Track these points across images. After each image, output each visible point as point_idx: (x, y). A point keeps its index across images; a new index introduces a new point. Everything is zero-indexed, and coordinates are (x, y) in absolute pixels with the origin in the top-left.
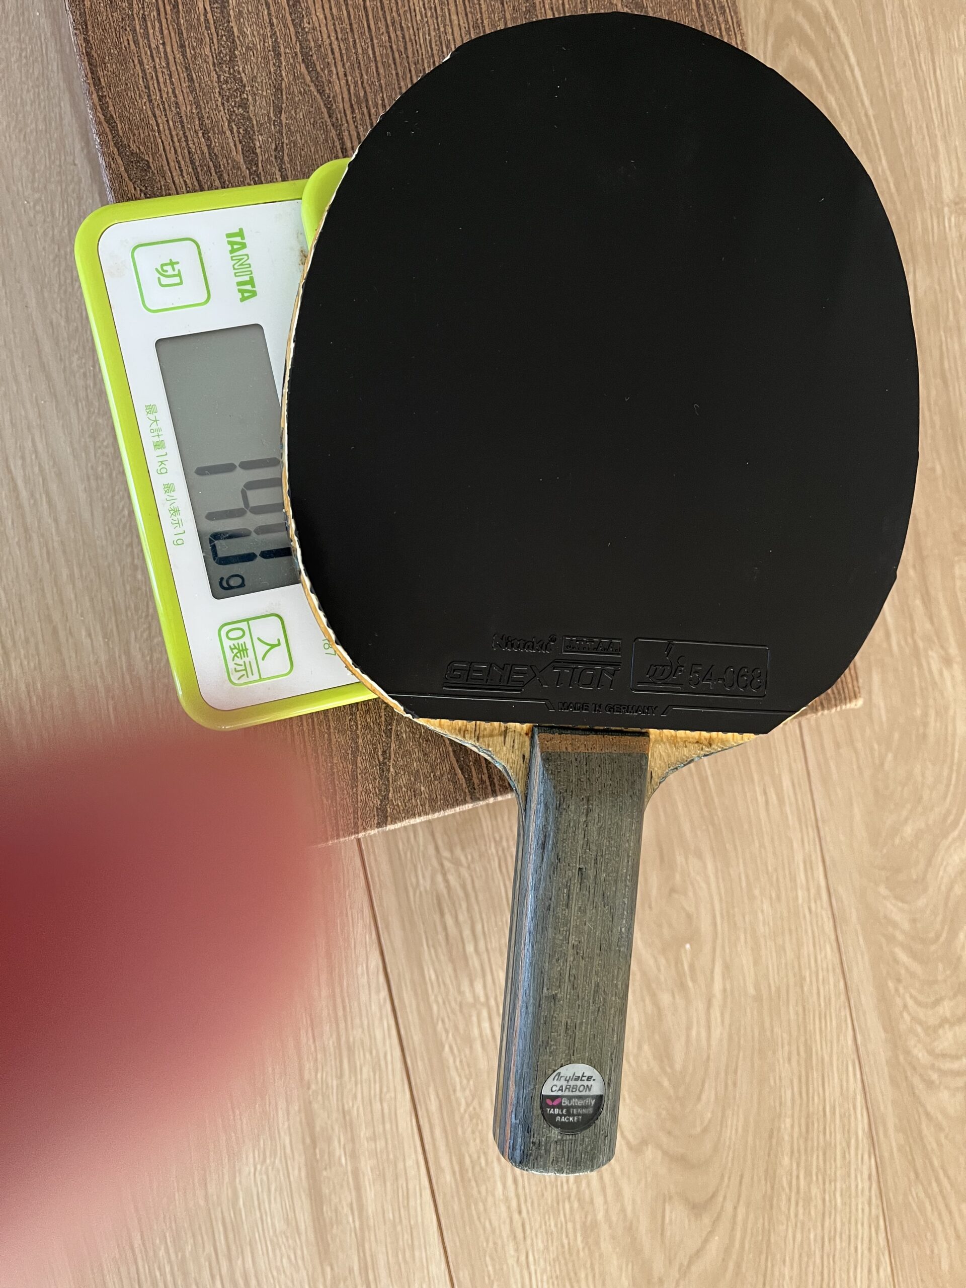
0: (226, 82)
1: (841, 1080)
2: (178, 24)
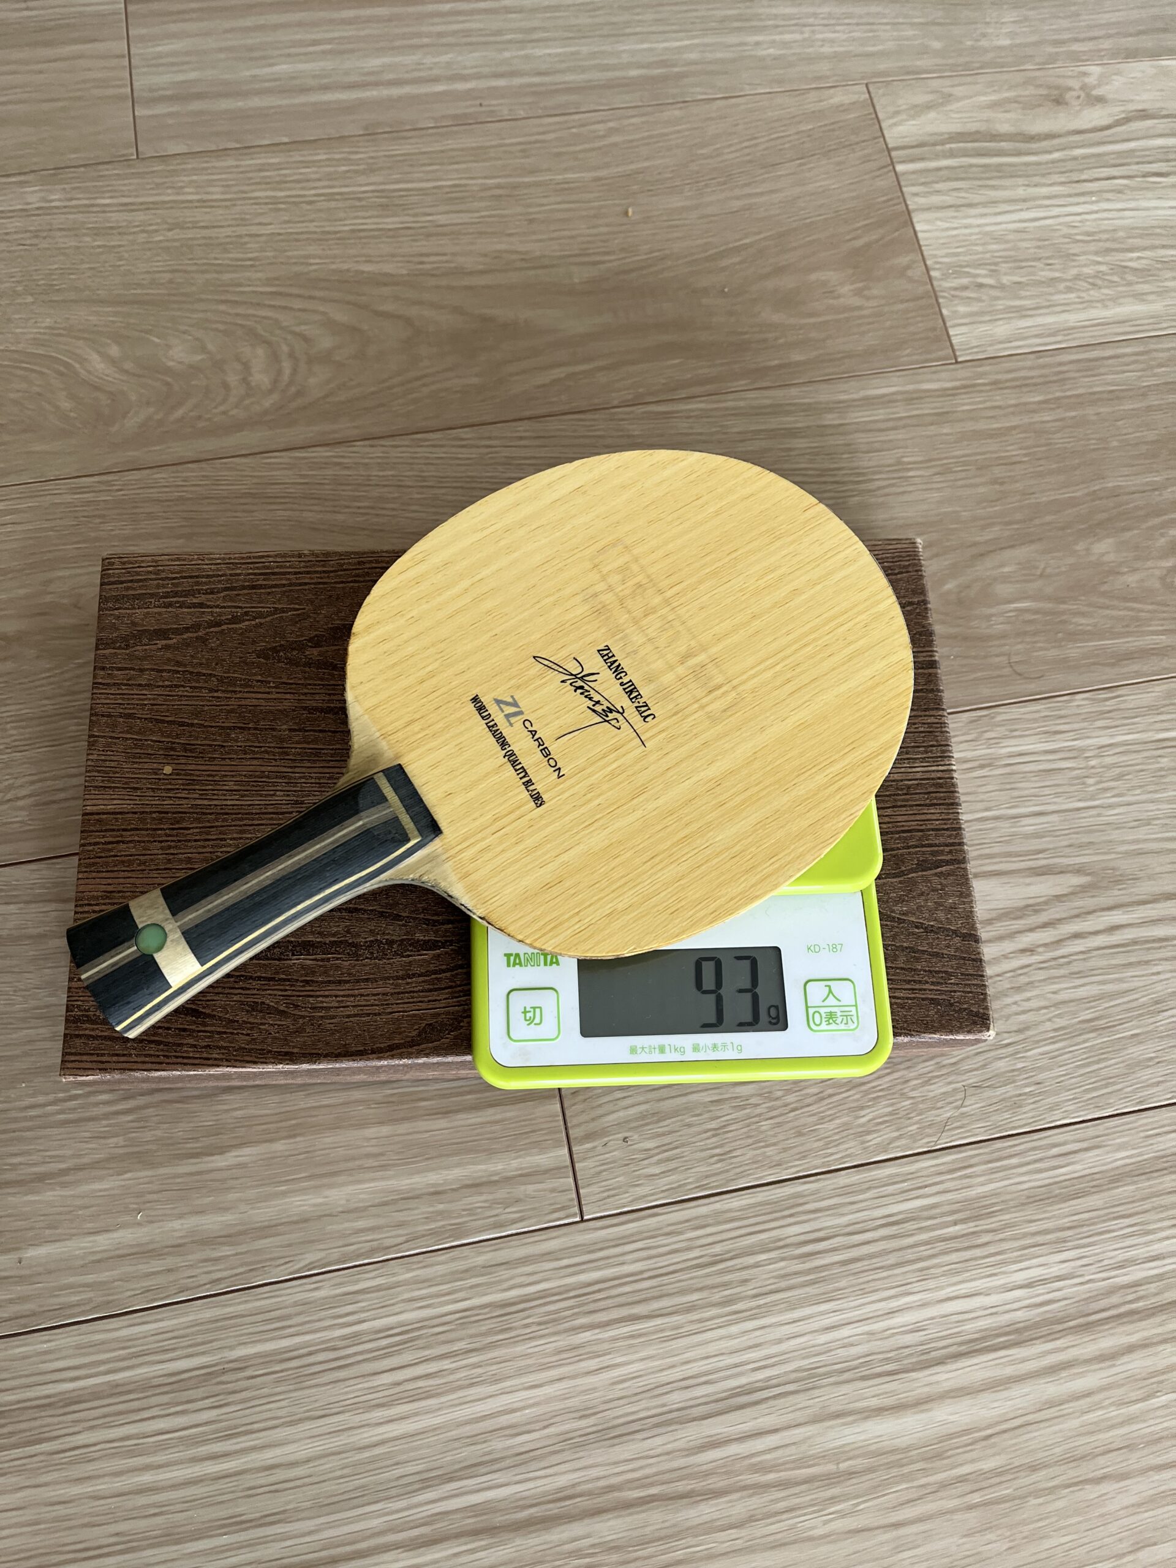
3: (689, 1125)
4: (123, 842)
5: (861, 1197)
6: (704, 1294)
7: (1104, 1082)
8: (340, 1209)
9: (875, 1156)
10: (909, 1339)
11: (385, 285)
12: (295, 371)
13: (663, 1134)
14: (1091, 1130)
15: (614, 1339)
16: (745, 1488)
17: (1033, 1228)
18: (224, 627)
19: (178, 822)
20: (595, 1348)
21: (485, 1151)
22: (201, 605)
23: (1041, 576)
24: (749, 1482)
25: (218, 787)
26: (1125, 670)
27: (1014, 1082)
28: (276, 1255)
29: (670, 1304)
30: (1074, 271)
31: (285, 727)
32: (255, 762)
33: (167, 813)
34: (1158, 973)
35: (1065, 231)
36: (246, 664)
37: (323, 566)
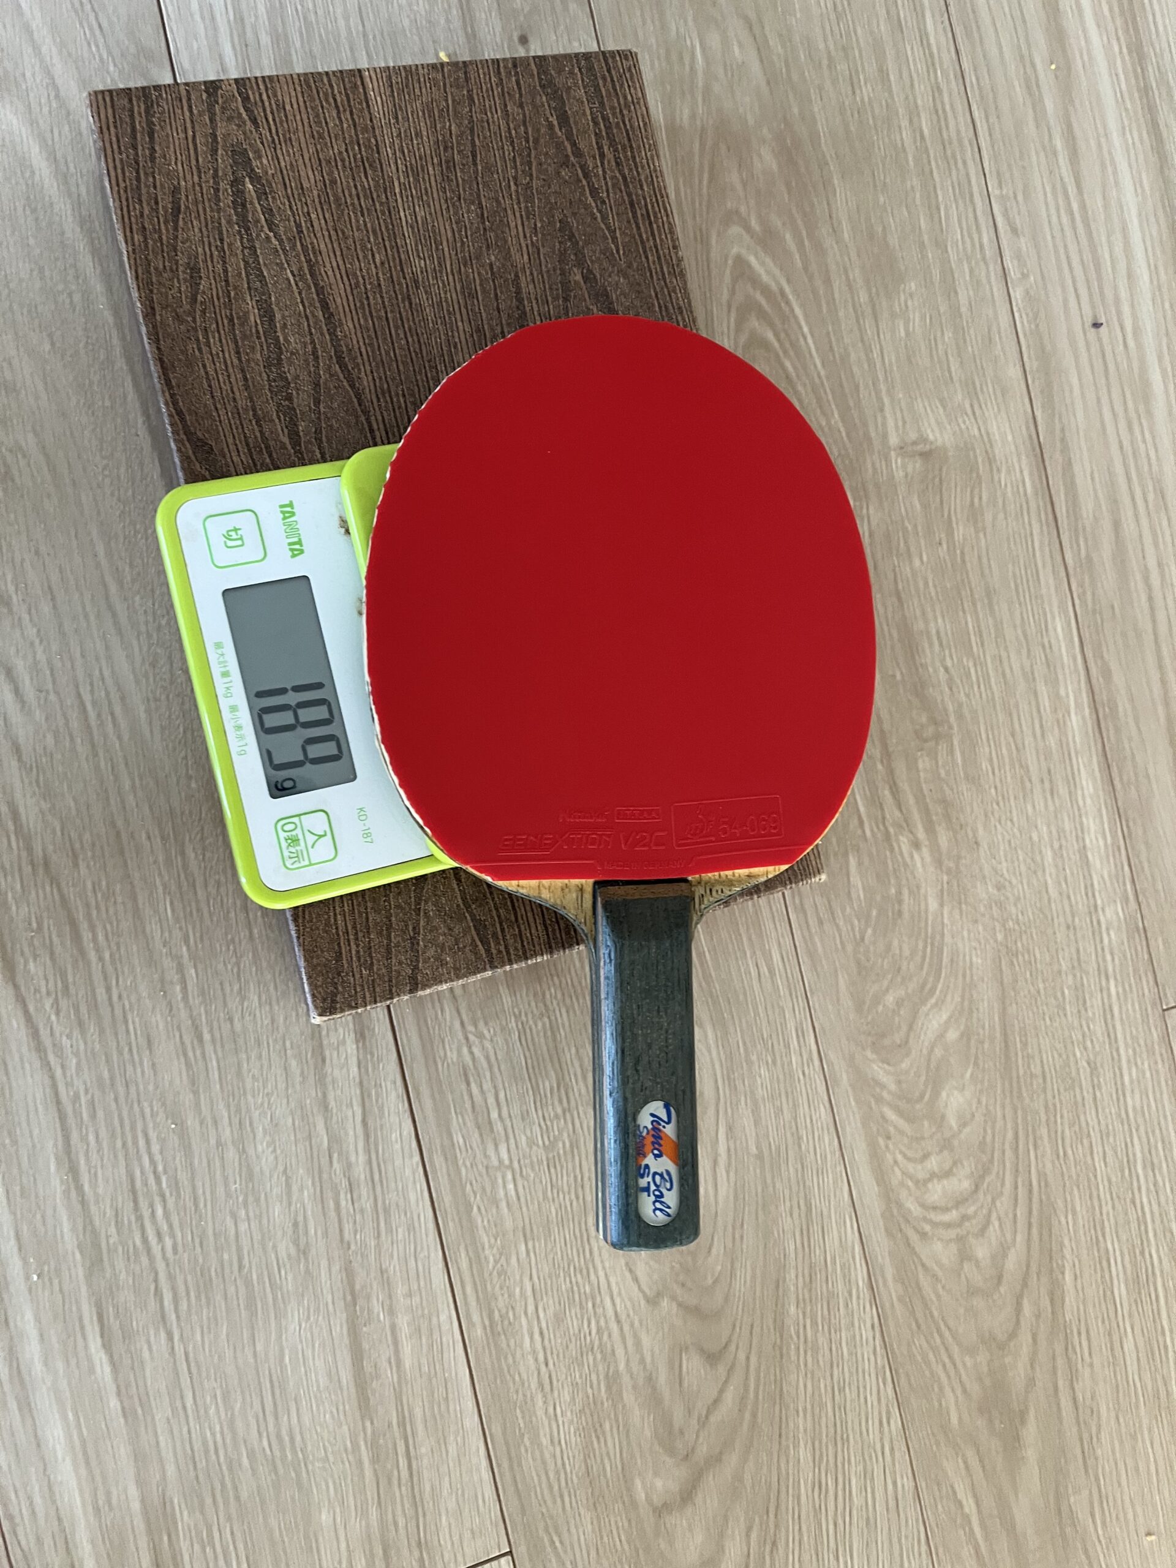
0: (275, 381)
1: (839, 1232)
2: (235, 335)
4: (339, 112)
18: (584, 182)
19: (370, 165)
22: (602, 155)
25: (416, 201)
31: (493, 258)
32: (450, 234)
33: (378, 153)
36: (551, 209)
37: (669, 273)
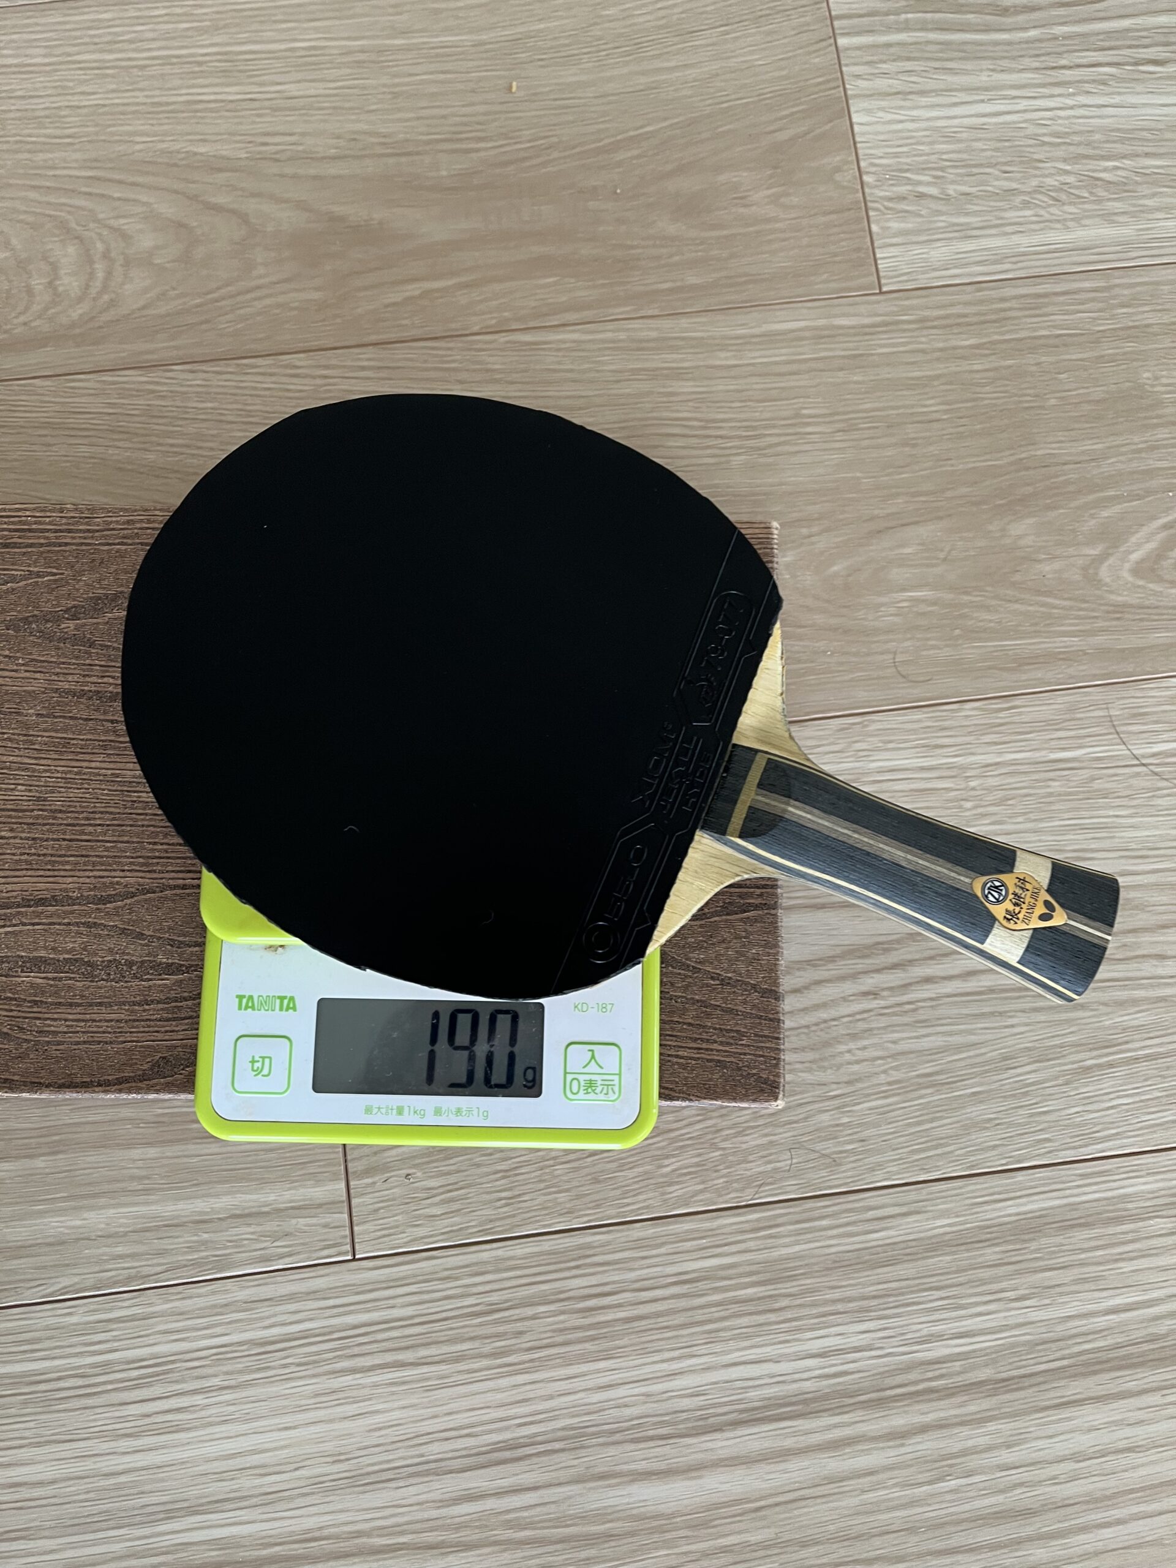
3: (478, 1165)
5: (654, 1252)
6: (476, 1344)
7: (934, 1143)
8: (100, 1233)
9: (674, 1209)
10: (686, 1403)
11: (220, 170)
12: (109, 274)
13: (449, 1173)
14: (912, 1194)
15: (375, 1385)
16: (496, 1543)
17: (837, 1294)
20: (355, 1393)
21: (258, 1179)
23: (945, 560)
24: (502, 1538)
26: (1024, 677)
27: (836, 1138)
28: (29, 1276)
29: (439, 1352)
30: (1034, 182)
34: (1012, 1026)
35: (1032, 130)
